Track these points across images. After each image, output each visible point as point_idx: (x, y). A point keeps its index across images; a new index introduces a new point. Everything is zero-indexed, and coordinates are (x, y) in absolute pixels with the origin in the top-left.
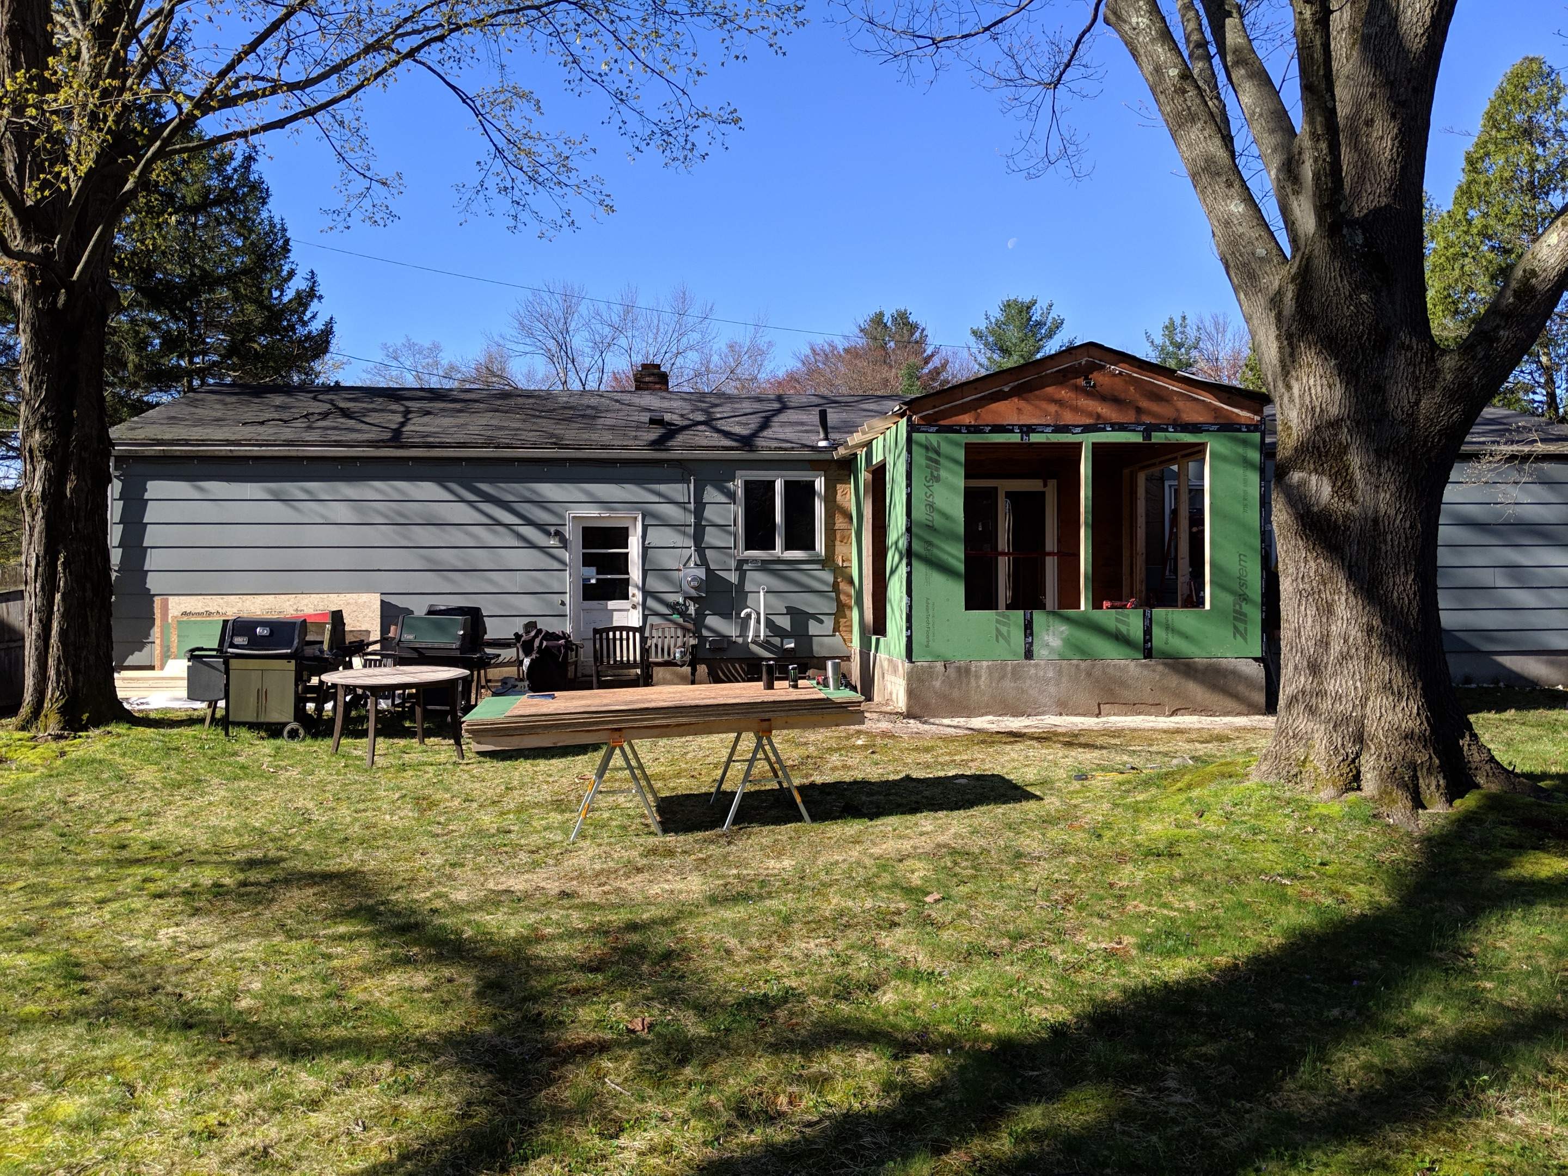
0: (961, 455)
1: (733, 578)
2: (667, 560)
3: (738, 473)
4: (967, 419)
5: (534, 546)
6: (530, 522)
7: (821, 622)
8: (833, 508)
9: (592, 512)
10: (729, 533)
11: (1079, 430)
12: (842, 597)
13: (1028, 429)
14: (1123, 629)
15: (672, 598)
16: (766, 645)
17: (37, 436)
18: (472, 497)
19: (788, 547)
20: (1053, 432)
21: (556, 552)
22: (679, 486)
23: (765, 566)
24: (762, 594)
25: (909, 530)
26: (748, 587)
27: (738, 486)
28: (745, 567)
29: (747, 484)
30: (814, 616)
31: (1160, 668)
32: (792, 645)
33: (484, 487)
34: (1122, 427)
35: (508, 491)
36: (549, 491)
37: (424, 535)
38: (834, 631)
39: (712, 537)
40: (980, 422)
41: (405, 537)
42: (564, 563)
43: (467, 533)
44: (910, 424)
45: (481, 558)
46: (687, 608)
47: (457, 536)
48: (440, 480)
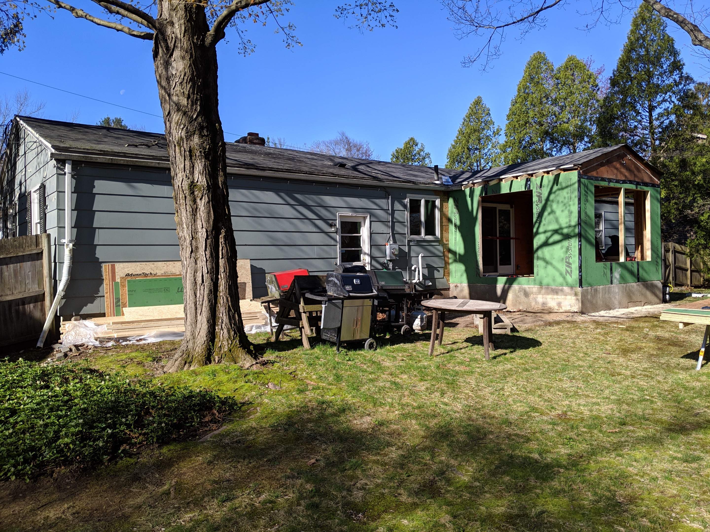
0: (593, 190)
1: (406, 249)
2: (380, 240)
3: (408, 195)
4: (594, 174)
5: (323, 232)
6: (321, 218)
7: (439, 271)
8: (443, 215)
9: (348, 213)
10: (405, 226)
11: (621, 182)
12: (446, 259)
13: (610, 180)
14: (633, 269)
15: (382, 260)
16: (420, 284)
17: (196, 140)
18: (292, 202)
19: (426, 234)
20: (616, 182)
21: (332, 235)
22: (384, 201)
23: (419, 243)
24: (420, 258)
25: (579, 224)
26: (412, 254)
27: (407, 201)
28: (411, 244)
29: (410, 200)
30: (436, 269)
31: (641, 286)
32: (431, 284)
33: (298, 196)
34: (631, 182)
35: (309, 200)
36: (330, 200)
37: (269, 224)
38: (444, 275)
39: (398, 228)
40: (598, 176)
41: (260, 224)
42: (335, 240)
43: (292, 223)
44: (579, 174)
45: (297, 238)
46: (388, 265)
47: (285, 225)
48: (277, 191)
